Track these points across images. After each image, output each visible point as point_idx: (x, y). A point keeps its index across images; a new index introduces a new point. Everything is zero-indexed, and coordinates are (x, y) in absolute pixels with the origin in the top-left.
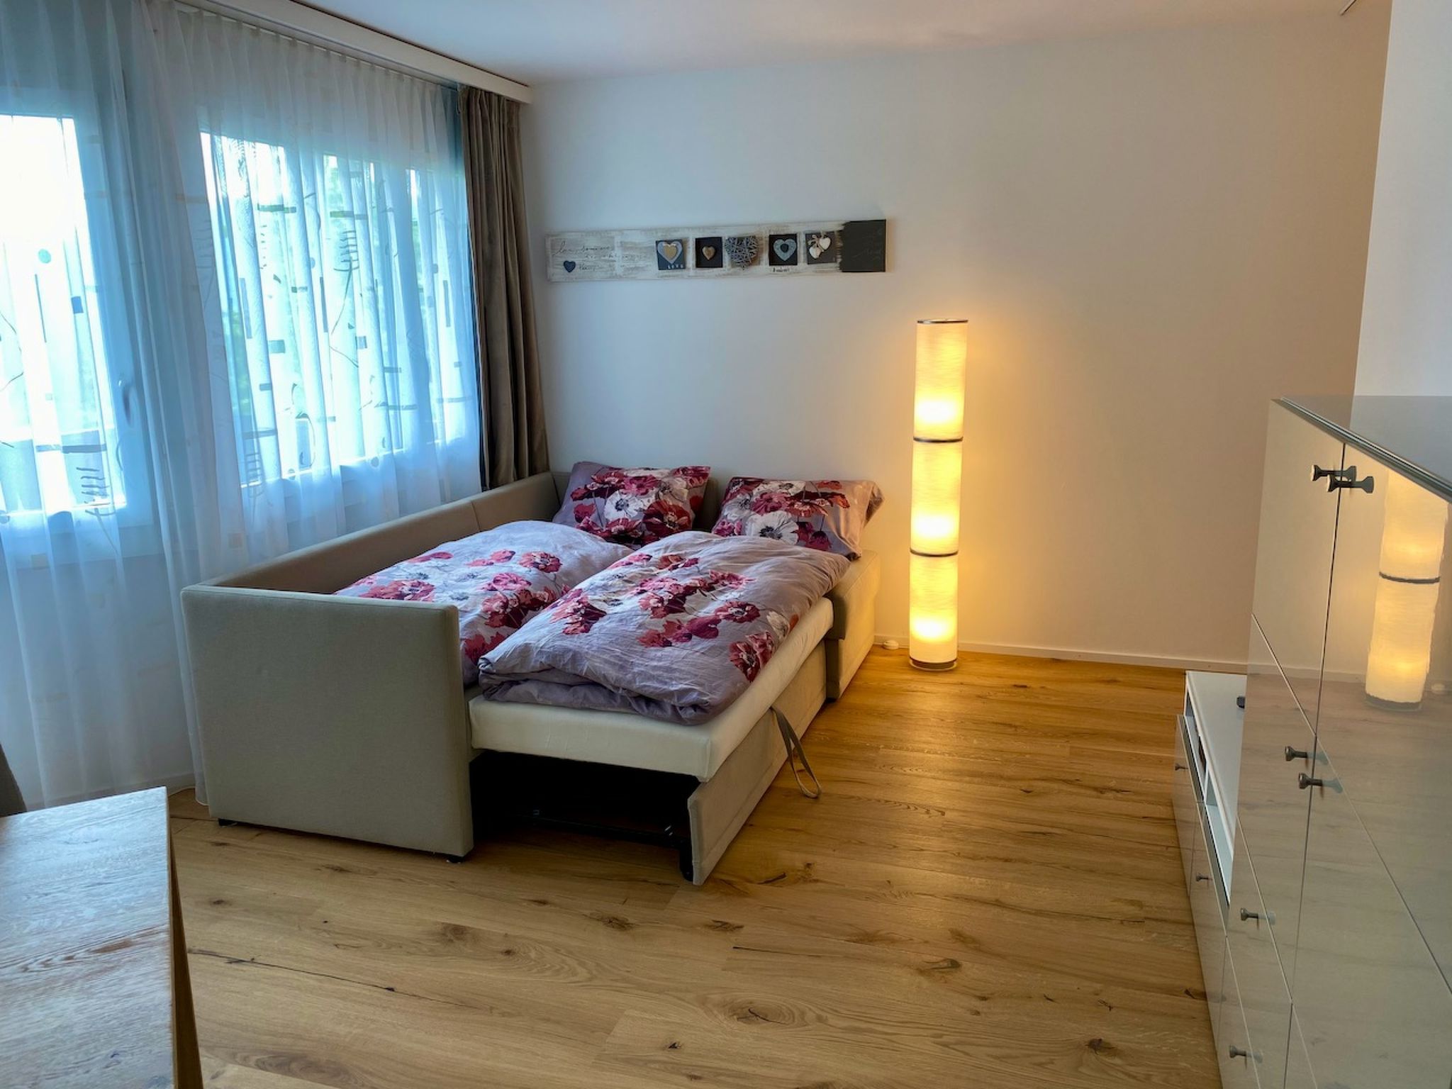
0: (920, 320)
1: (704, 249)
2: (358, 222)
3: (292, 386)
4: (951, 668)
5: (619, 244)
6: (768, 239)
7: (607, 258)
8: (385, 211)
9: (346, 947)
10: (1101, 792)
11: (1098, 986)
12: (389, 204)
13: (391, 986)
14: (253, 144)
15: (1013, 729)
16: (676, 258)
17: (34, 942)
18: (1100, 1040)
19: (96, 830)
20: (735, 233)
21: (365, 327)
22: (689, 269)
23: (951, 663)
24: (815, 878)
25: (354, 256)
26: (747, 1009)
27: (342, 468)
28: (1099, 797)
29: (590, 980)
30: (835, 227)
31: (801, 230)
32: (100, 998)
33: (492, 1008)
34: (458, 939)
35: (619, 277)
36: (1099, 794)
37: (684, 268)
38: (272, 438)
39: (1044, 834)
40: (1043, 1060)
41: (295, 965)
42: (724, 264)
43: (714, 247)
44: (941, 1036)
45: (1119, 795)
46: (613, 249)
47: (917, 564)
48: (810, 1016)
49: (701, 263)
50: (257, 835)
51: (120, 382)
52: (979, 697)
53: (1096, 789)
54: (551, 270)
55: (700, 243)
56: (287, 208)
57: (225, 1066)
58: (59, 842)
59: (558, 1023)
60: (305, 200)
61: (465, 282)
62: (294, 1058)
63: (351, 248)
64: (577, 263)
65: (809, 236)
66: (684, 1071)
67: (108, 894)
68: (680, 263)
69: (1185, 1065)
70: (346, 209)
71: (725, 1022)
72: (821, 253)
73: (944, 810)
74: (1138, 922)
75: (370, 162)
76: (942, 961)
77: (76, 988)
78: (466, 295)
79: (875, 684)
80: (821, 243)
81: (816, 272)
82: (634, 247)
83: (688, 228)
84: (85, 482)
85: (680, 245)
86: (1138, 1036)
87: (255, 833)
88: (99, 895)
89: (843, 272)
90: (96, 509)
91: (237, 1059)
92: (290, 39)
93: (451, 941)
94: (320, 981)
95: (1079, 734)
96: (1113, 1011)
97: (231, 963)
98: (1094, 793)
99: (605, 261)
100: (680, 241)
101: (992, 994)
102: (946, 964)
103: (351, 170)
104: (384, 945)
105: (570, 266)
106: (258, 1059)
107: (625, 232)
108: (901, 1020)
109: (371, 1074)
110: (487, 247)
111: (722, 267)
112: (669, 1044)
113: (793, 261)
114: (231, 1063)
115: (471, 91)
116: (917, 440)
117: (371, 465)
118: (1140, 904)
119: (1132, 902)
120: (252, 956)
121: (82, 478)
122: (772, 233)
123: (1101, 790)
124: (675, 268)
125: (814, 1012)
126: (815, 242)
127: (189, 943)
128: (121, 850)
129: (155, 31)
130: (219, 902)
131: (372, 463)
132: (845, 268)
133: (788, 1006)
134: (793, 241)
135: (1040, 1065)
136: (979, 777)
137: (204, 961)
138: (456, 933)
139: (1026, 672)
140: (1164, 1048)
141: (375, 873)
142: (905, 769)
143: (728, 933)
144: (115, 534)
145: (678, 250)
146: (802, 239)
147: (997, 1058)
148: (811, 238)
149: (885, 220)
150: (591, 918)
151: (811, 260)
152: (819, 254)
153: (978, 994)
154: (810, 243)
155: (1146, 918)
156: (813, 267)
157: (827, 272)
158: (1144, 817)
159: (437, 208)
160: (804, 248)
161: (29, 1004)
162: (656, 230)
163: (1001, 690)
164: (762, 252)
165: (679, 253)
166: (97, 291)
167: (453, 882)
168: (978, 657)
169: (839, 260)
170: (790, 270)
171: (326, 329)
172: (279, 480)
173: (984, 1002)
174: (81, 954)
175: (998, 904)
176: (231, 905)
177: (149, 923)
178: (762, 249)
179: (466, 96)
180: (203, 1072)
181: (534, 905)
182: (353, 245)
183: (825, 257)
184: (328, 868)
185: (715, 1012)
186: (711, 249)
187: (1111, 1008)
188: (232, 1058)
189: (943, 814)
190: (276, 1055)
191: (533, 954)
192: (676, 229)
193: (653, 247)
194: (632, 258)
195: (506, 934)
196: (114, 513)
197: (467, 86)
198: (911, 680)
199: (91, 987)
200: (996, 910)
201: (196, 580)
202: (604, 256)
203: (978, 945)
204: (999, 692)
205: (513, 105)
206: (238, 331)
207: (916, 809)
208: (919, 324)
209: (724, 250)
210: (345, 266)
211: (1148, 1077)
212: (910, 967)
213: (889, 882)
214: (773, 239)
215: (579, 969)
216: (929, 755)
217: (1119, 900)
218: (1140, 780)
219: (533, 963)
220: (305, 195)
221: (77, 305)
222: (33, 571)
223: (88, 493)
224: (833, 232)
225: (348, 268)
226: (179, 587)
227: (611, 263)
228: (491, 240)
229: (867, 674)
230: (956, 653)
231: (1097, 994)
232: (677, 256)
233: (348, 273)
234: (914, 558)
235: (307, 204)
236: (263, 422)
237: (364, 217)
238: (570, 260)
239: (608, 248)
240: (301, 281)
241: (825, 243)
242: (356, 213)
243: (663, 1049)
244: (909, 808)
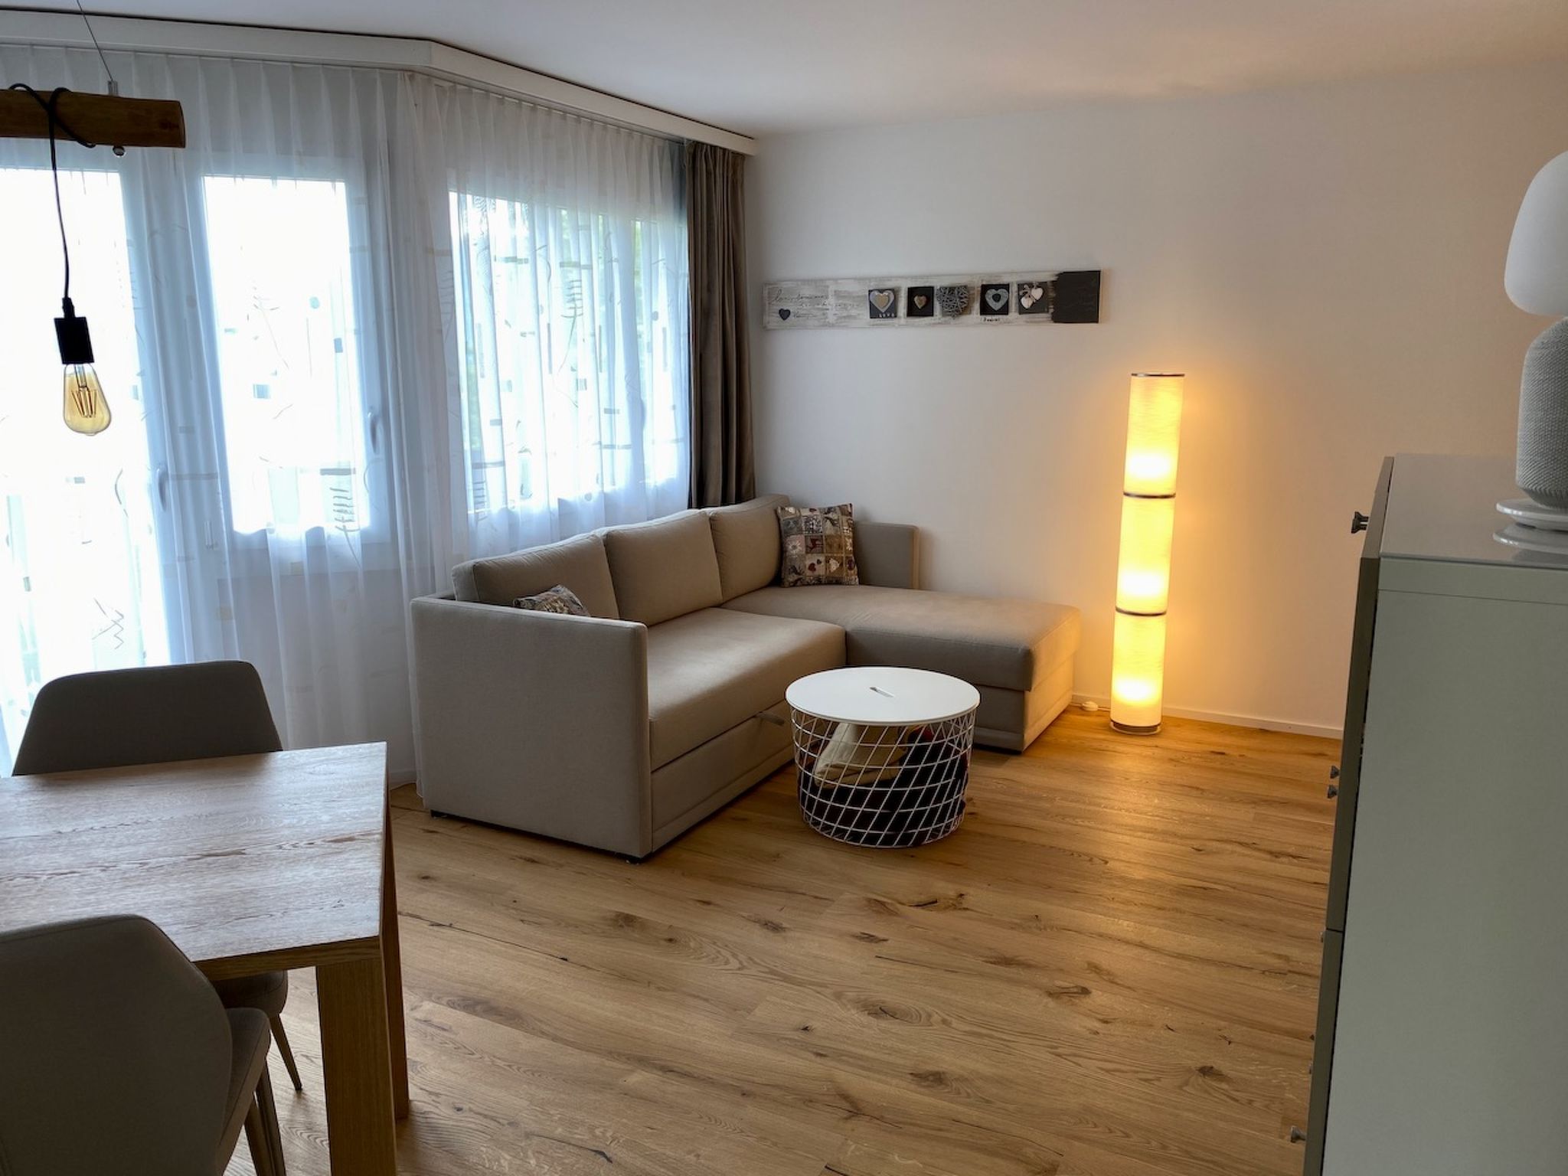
0: (1134, 373)
1: (916, 299)
2: (584, 273)
3: (516, 423)
4: (1155, 732)
5: (833, 293)
6: (980, 289)
7: (820, 306)
8: (611, 261)
9: (530, 923)
10: (1276, 857)
11: (1223, 1023)
12: (615, 255)
13: (565, 957)
14: (492, 201)
15: (1200, 792)
16: (887, 307)
17: (286, 832)
18: (1212, 1068)
19: (332, 768)
20: (947, 282)
21: (587, 371)
22: (900, 317)
23: (1154, 728)
24: (966, 907)
25: (578, 303)
26: (878, 1008)
27: (561, 502)
28: (1272, 861)
29: (739, 969)
30: (1048, 277)
31: (1013, 280)
32: (331, 869)
33: (649, 983)
34: (628, 926)
35: (832, 326)
36: (1274, 858)
37: (896, 316)
38: (500, 469)
39: (1205, 889)
40: (1150, 1077)
41: (486, 933)
42: (935, 313)
43: (926, 296)
44: (1056, 1048)
45: (1295, 861)
46: (827, 298)
47: (1121, 621)
48: (935, 1017)
49: (912, 311)
50: (462, 827)
51: (370, 414)
52: (1171, 760)
53: (1271, 853)
54: (766, 318)
55: (912, 292)
56: (521, 260)
57: (422, 1001)
58: (305, 772)
59: (706, 1000)
60: (538, 252)
61: (684, 329)
62: (477, 1003)
63: (577, 297)
64: (791, 311)
65: (1020, 286)
66: (811, 1049)
67: (339, 808)
68: (892, 312)
69: (1291, 1096)
70: (574, 259)
71: (856, 1015)
72: (1034, 303)
73: (1107, 860)
74: (1280, 973)
75: (598, 215)
76: (1073, 987)
77: (315, 862)
78: (684, 340)
79: (1065, 741)
80: (1032, 294)
81: (1027, 322)
82: (848, 295)
83: (902, 277)
84: (337, 501)
85: (892, 294)
86: (1251, 1068)
87: (462, 825)
88: (333, 808)
89: (1055, 322)
90: (344, 526)
91: (433, 999)
92: (532, 105)
93: (621, 926)
94: (506, 947)
95: (1269, 802)
96: (1232, 1045)
97: (432, 925)
98: (1268, 857)
99: (818, 309)
100: (892, 290)
101: (1114, 1019)
102: (1075, 990)
103: (580, 223)
104: (563, 924)
105: (784, 314)
106: (450, 1000)
107: (840, 281)
108: (1022, 1031)
109: (541, 1021)
110: (705, 295)
111: (932, 315)
112: (802, 1027)
113: (1004, 310)
114: (427, 1000)
115: (697, 145)
116: (1127, 494)
117: (585, 501)
118: (1287, 959)
119: (1280, 956)
120: (451, 922)
121: (335, 497)
122: (984, 283)
123: (1276, 855)
124: (887, 317)
125: (939, 1015)
126: (1027, 293)
127: (400, 906)
128: (350, 781)
129: (416, 105)
130: (426, 878)
131: (586, 498)
132: (1057, 318)
133: (917, 1008)
134: (1005, 291)
135: (1146, 1080)
136: (1152, 833)
137: (411, 921)
138: (626, 921)
139: (1229, 740)
140: (1274, 1081)
141: (561, 866)
142: (1077, 820)
143: (873, 944)
144: (358, 550)
145: (889, 301)
146: (1014, 289)
147: (1108, 1071)
148: (1024, 288)
149: (1099, 272)
150: (748, 919)
151: (1022, 310)
152: (1030, 304)
153: (1101, 1017)
154: (1021, 293)
155: (1290, 971)
156: (1025, 317)
157: (1039, 322)
158: (1315, 883)
159: (660, 258)
160: (1016, 297)
161: (283, 867)
162: (870, 279)
163: (1196, 755)
164: (974, 302)
165: (891, 302)
166: (355, 333)
167: (629, 879)
168: (1180, 722)
169: (1051, 311)
170: (1001, 320)
171: (551, 371)
172: (502, 509)
173: (1105, 1025)
174: (318, 842)
175: (1142, 945)
176: (436, 881)
177: (367, 828)
178: (974, 298)
179: (692, 151)
180: (404, 1004)
181: (698, 904)
182: (579, 294)
183: (1037, 308)
184: (521, 858)
185: (849, 1006)
186: (923, 298)
187: (1230, 1043)
188: (429, 996)
189: (1106, 862)
190: (464, 999)
191: (692, 944)
192: (889, 278)
193: (865, 296)
194: (845, 307)
195: (671, 926)
196: (359, 529)
197: (694, 142)
198: (1104, 740)
199: (325, 862)
200: (1141, 951)
201: (424, 594)
202: (818, 304)
203: (1112, 978)
204: (1194, 757)
205: (739, 157)
206: (472, 371)
207: (1080, 856)
208: (1133, 377)
209: (935, 299)
210: (571, 313)
211: (1250, 1102)
212: (1041, 989)
213: (1037, 916)
214: (985, 288)
215: (732, 959)
216: (1105, 810)
217: (1265, 953)
218: (1321, 849)
219: (692, 950)
220: (538, 246)
221: (338, 346)
222: (293, 576)
223: (338, 511)
224: (1046, 282)
225: (573, 315)
226: (412, 596)
227: (825, 311)
228: (710, 290)
229: (1057, 731)
230: (1160, 718)
231: (1220, 1030)
232: (889, 304)
233: (572, 319)
234: (1119, 616)
235: (540, 255)
236: (491, 455)
237: (590, 267)
238: (785, 309)
239: (822, 297)
240: (531, 326)
241: (1037, 293)
242: (582, 263)
243: (797, 1030)
244: (1072, 854)
